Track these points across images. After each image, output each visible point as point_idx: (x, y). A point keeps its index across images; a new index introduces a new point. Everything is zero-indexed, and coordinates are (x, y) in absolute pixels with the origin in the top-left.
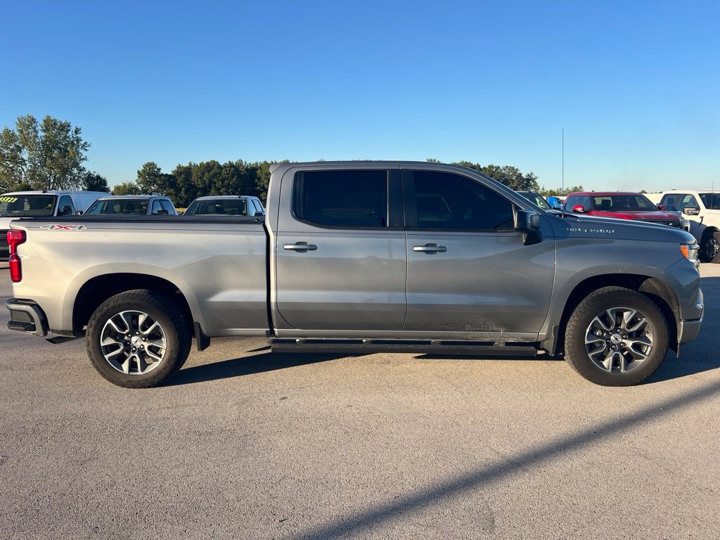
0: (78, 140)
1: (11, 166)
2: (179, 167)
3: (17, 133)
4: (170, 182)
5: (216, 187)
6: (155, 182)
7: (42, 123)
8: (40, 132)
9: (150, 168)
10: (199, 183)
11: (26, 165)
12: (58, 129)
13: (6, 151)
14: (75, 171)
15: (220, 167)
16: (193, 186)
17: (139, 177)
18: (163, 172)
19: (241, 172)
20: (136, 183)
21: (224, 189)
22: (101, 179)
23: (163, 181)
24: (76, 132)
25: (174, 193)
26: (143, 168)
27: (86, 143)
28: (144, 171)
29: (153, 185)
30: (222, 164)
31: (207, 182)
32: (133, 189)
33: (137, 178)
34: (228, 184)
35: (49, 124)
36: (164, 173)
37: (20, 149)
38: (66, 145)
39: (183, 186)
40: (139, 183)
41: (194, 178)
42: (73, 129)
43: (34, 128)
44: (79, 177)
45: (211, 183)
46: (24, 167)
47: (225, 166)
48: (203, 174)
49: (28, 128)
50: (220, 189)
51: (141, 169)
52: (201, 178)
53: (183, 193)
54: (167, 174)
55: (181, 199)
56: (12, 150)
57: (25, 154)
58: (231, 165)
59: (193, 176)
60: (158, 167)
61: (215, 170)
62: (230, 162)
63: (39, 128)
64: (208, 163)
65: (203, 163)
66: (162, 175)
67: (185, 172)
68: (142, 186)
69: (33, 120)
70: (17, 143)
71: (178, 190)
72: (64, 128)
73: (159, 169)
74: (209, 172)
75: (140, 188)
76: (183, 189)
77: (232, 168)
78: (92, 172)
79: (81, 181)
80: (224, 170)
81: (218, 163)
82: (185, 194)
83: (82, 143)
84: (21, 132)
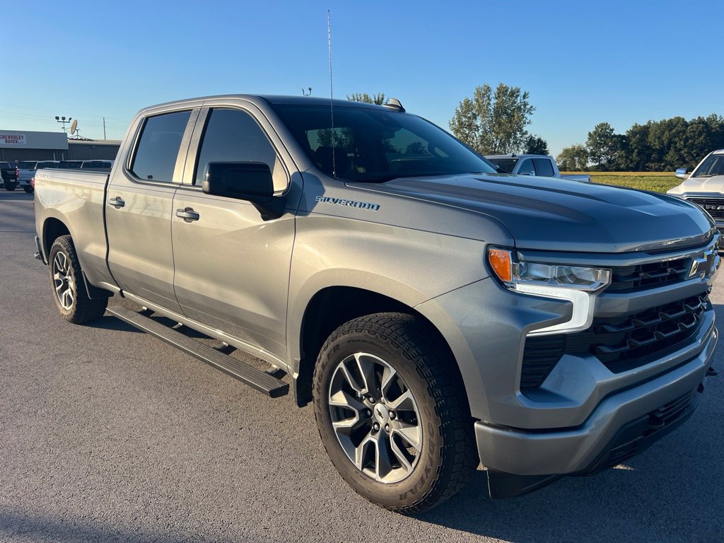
0: (525, 105)
1: (467, 132)
2: (635, 127)
3: (474, 102)
4: (621, 142)
5: (676, 147)
6: (605, 144)
7: (496, 90)
8: (492, 99)
9: (602, 129)
10: (656, 143)
11: (478, 130)
12: (509, 96)
13: (464, 120)
14: (519, 135)
15: (686, 124)
16: (649, 148)
17: (589, 139)
18: (616, 132)
19: (712, 129)
20: (585, 146)
21: (686, 150)
22: (542, 142)
23: (615, 142)
24: (524, 97)
25: (624, 155)
26: (594, 130)
27: (532, 107)
28: (595, 133)
29: (603, 147)
30: (688, 120)
31: (666, 143)
32: (581, 151)
33: (587, 140)
34: (693, 144)
35: (502, 91)
36: (617, 134)
37: (475, 117)
38: (513, 111)
39: (636, 148)
40: (588, 146)
41: (651, 138)
42: (522, 94)
43: (489, 97)
44: (521, 141)
45: (670, 142)
46: (476, 133)
47: (692, 123)
48: (663, 133)
49: (484, 97)
50: (681, 150)
51: (592, 130)
52: (659, 138)
53: (635, 154)
54: (620, 135)
55: (632, 161)
56: (470, 118)
57: (478, 122)
58: (701, 121)
59: (650, 136)
60: (611, 127)
61: (679, 128)
62: (700, 117)
63: (493, 96)
64: (670, 121)
65: (665, 121)
66: (615, 136)
67: (642, 133)
68: (591, 148)
69: (488, 89)
70: (474, 111)
71: (630, 152)
72: (514, 94)
73: (612, 130)
74: (670, 130)
75: (589, 151)
76: (636, 151)
77: (701, 125)
78: (533, 136)
79: (523, 145)
80: (689, 128)
81: (683, 119)
82: (637, 156)
83: (528, 107)
84: (477, 100)
